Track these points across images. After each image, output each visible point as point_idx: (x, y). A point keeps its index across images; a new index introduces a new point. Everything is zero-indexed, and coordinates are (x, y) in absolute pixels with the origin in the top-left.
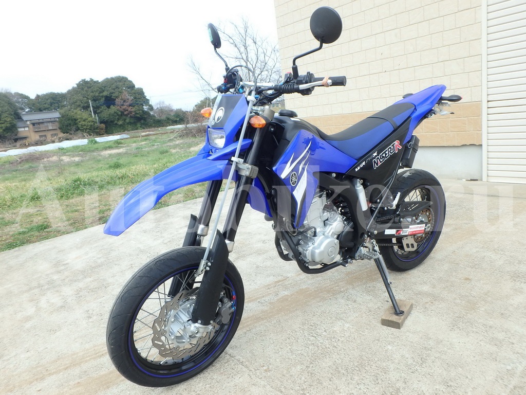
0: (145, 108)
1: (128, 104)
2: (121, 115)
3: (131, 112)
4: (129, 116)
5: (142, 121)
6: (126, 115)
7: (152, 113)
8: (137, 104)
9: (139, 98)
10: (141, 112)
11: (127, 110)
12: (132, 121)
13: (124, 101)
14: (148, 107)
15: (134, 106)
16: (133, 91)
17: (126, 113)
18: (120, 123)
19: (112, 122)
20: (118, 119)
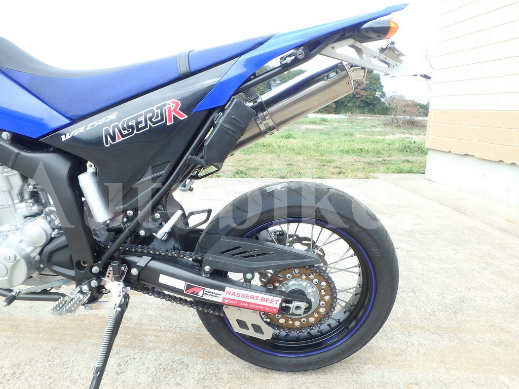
0: (378, 94)
1: (361, 87)
2: (353, 98)
3: (362, 96)
4: (360, 99)
5: (371, 107)
6: (357, 98)
7: (383, 100)
8: (370, 89)
9: (374, 84)
10: (372, 97)
11: (359, 94)
12: (361, 105)
13: (359, 85)
14: (380, 93)
15: (367, 91)
16: (370, 76)
17: (357, 96)
18: (350, 105)
19: (342, 103)
20: (349, 101)
